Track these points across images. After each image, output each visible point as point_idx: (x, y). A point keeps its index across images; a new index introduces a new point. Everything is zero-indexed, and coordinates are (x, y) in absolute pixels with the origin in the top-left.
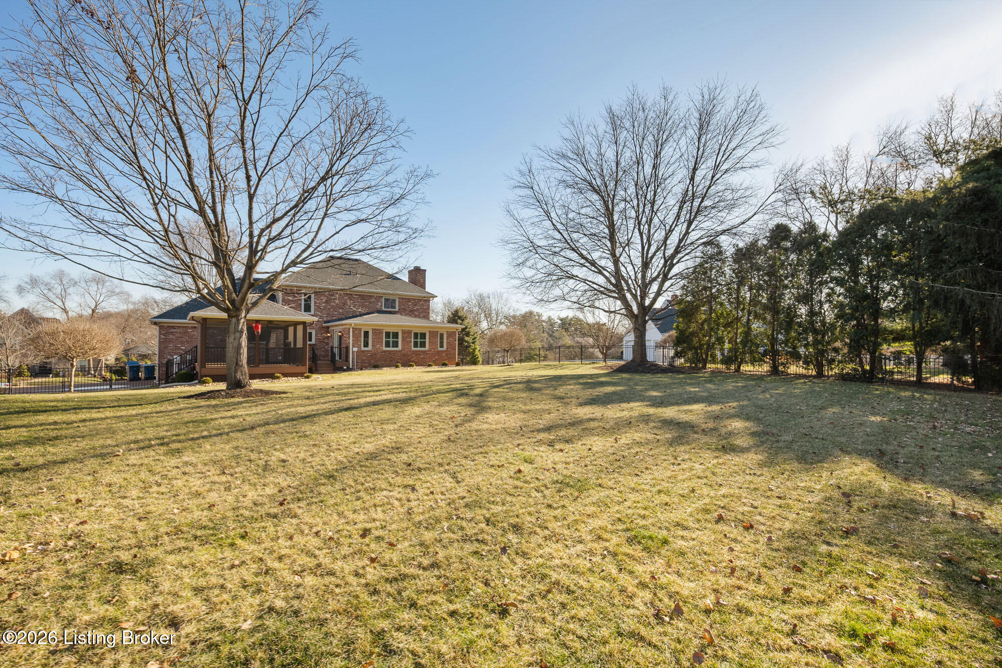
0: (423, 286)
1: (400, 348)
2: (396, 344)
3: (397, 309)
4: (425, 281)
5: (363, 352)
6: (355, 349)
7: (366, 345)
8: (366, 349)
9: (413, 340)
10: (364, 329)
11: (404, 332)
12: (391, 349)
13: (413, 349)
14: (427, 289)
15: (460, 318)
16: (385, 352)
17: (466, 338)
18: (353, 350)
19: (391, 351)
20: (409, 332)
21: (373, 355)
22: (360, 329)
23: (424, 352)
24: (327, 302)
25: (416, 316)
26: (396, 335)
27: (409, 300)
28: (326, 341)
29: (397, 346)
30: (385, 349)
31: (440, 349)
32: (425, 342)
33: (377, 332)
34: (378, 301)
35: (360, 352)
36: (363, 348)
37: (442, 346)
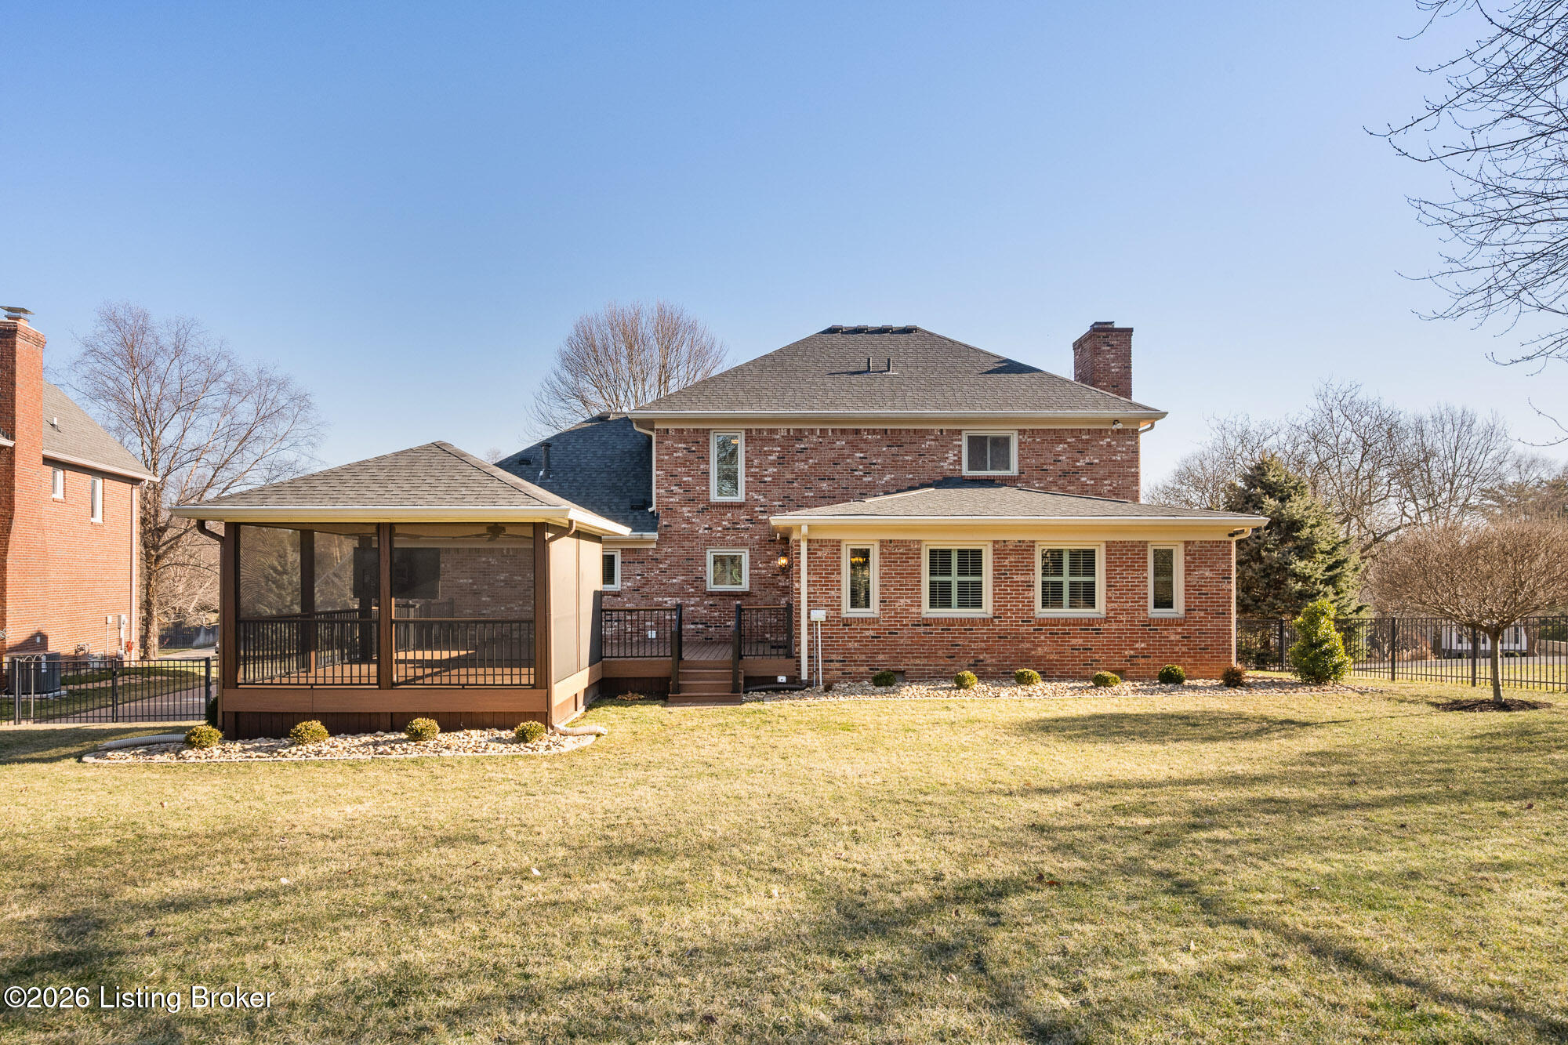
0: (1122, 386)
1: (987, 608)
2: (971, 596)
3: (1014, 470)
4: (1128, 367)
5: (847, 623)
6: (819, 615)
7: (859, 597)
8: (860, 613)
9: (1038, 579)
10: (852, 541)
11: (1001, 550)
12: (955, 612)
13: (1041, 612)
14: (1136, 398)
15: (1271, 490)
16: (927, 623)
17: (1299, 566)
18: (811, 616)
19: (952, 622)
20: (1025, 549)
21: (885, 634)
22: (837, 545)
23: (1088, 625)
24: (781, 461)
25: (1084, 492)
26: (971, 560)
27: (1058, 436)
28: (782, 582)
29: (978, 604)
30: (927, 611)
31: (1155, 613)
32: (1090, 588)
33: (899, 553)
34: (945, 448)
35: (837, 625)
36: (848, 611)
37: (1164, 602)
